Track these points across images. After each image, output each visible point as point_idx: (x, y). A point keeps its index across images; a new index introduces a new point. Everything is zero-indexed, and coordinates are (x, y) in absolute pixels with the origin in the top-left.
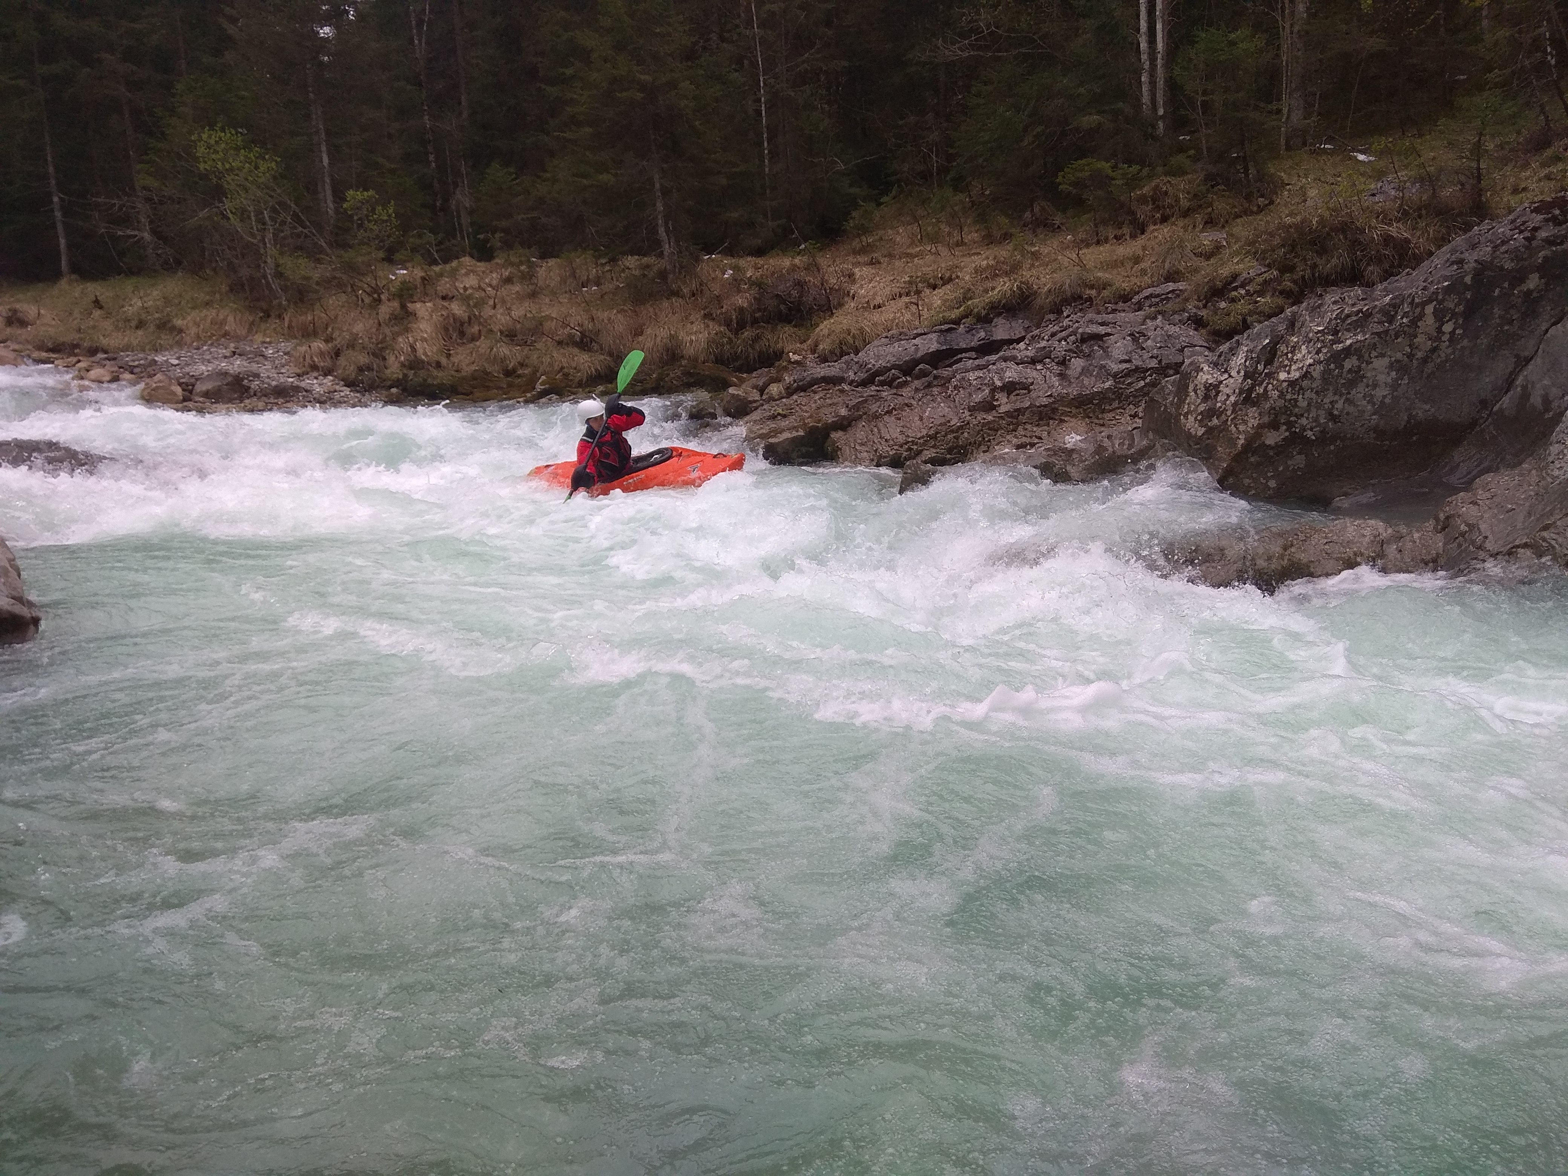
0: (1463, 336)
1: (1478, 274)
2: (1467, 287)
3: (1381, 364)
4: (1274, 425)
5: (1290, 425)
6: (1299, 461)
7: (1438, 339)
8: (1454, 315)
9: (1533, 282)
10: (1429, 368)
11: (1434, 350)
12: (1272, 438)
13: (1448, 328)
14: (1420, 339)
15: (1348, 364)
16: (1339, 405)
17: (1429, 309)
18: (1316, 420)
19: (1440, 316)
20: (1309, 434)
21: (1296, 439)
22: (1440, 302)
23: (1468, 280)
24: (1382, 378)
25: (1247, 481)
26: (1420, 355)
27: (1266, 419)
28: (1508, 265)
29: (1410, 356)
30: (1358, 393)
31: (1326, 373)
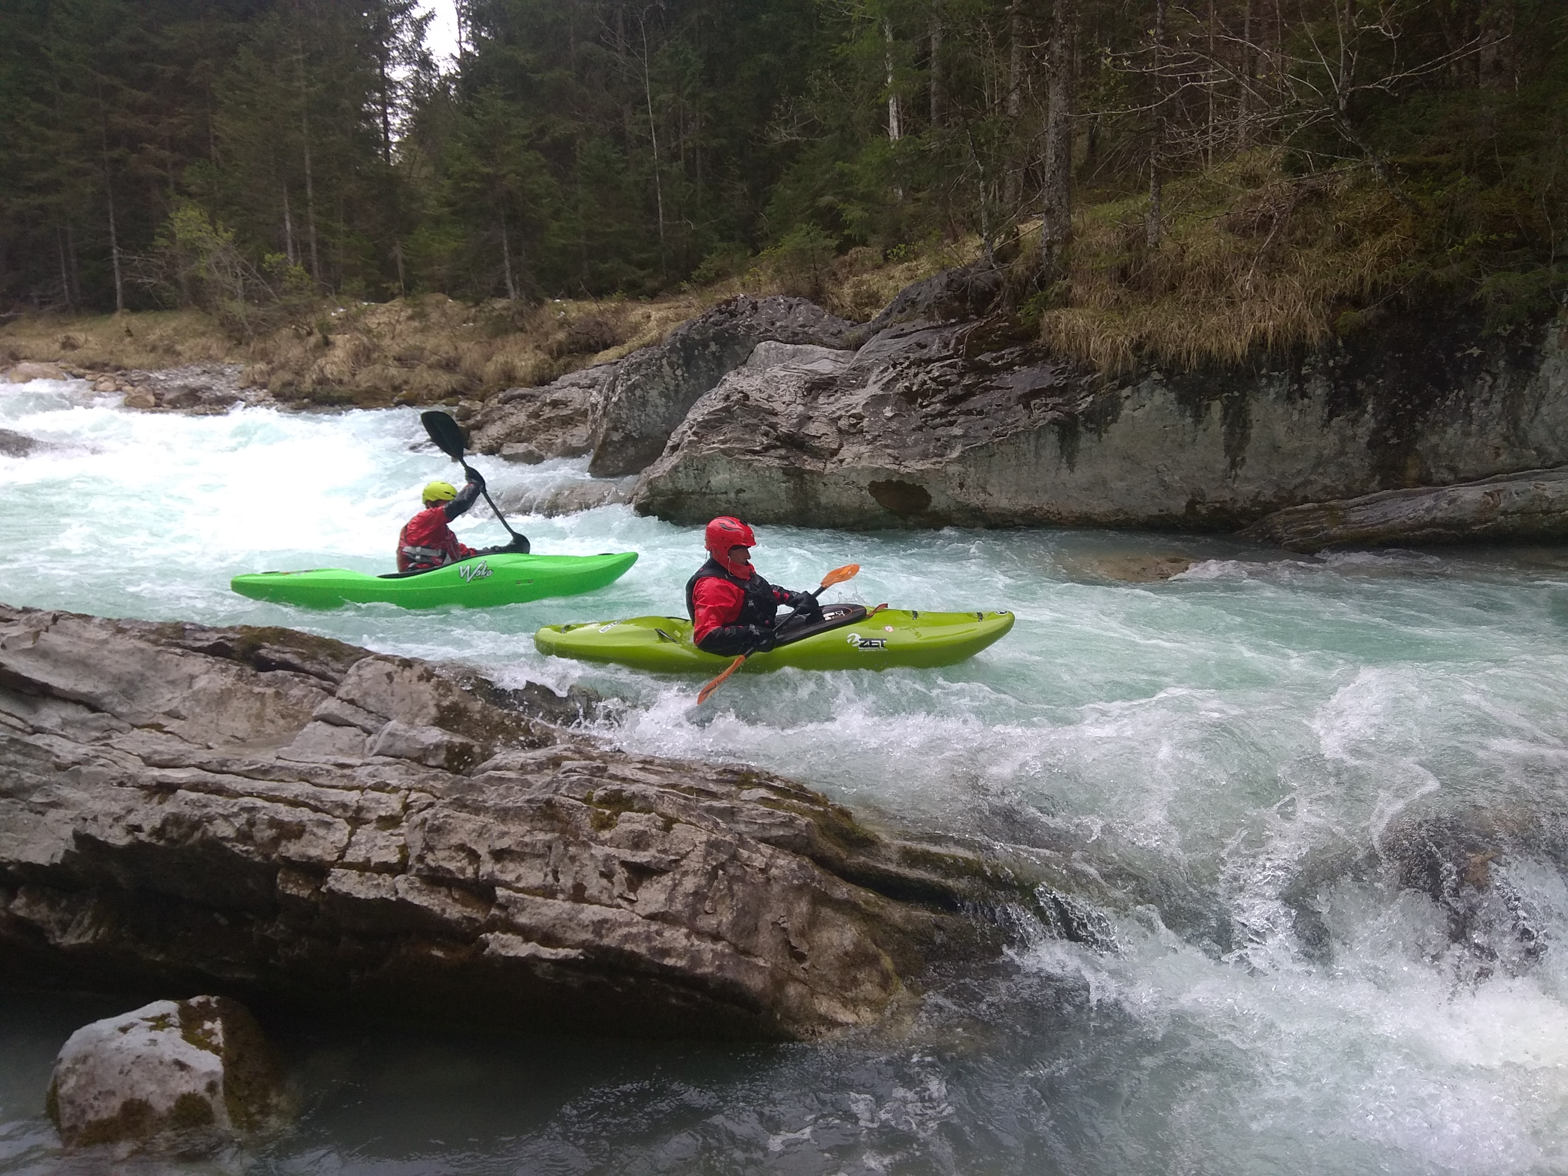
0: (690, 377)
1: (683, 341)
2: (680, 350)
3: (654, 393)
4: (615, 429)
5: (623, 429)
6: (631, 451)
7: (676, 378)
8: (679, 366)
9: (713, 347)
10: (681, 396)
11: (677, 385)
12: (616, 437)
13: (679, 372)
14: (667, 379)
15: (638, 392)
16: (643, 417)
17: (664, 362)
18: (635, 426)
19: (671, 364)
20: (634, 434)
21: (628, 437)
22: (669, 358)
23: (678, 345)
24: (658, 401)
25: (608, 463)
26: (672, 388)
27: (610, 425)
28: (697, 337)
29: (667, 389)
30: (650, 409)
31: (627, 397)
